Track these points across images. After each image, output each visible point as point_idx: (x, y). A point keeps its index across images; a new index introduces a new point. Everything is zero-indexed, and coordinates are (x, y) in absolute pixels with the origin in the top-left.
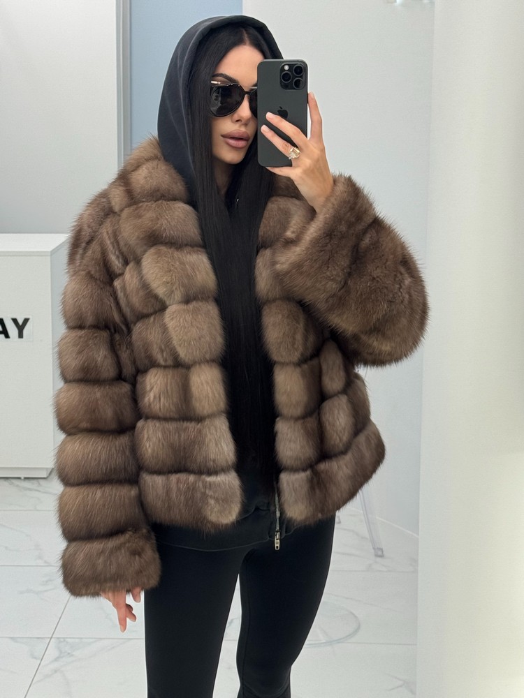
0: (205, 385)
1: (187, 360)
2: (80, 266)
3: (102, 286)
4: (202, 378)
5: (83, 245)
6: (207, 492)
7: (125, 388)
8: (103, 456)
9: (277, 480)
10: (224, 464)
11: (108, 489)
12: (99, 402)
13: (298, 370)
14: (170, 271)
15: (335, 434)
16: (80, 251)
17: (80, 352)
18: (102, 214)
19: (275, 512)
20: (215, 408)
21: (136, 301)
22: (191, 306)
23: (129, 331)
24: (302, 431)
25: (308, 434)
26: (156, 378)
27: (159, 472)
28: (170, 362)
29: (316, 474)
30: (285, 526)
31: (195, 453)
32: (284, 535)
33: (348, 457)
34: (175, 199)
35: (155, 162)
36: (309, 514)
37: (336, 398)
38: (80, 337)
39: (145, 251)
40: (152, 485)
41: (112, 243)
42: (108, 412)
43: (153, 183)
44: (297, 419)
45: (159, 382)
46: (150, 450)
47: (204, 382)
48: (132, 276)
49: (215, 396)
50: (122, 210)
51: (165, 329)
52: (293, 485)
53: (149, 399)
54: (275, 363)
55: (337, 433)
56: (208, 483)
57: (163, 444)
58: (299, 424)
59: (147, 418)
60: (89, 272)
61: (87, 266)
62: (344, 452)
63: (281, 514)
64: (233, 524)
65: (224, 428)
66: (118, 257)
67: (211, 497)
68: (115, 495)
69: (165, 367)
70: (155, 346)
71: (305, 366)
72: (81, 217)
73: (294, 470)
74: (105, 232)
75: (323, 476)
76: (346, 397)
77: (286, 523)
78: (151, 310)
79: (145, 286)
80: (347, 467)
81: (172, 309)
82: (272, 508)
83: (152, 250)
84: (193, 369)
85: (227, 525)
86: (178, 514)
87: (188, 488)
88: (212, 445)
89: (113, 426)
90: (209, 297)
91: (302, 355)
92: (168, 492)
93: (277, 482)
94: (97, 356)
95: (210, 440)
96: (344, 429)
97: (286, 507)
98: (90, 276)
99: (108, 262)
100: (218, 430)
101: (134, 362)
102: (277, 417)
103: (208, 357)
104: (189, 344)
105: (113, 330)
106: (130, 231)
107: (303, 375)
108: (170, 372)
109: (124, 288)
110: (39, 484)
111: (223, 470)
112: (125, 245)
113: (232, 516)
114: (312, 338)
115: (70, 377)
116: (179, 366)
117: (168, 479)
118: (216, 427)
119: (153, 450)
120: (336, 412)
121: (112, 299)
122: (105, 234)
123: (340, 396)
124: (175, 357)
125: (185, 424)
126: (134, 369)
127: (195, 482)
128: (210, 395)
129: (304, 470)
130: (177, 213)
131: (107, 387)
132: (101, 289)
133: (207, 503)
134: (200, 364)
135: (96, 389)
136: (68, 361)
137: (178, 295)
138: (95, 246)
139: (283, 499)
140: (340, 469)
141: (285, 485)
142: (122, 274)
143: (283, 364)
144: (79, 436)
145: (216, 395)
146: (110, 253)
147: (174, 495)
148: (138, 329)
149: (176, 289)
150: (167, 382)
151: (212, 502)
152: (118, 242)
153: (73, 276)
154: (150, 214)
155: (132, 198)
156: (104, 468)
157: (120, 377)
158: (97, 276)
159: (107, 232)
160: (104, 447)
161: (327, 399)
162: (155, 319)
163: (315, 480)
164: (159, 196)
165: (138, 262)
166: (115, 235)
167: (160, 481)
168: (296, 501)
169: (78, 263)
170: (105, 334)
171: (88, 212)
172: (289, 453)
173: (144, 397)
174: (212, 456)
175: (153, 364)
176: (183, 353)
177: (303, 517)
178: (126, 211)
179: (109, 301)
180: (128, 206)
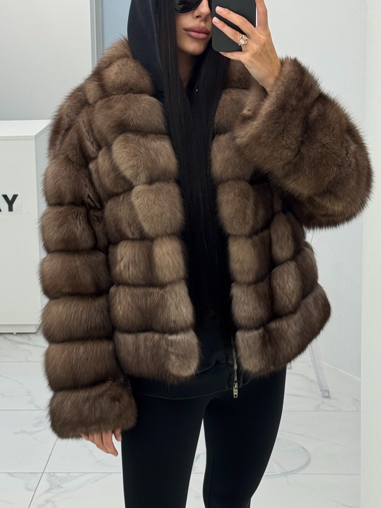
0: (166, 256)
1: (150, 234)
2: (59, 150)
3: (78, 168)
4: (163, 250)
5: (63, 132)
6: (169, 349)
7: (101, 256)
8: (84, 316)
9: (234, 336)
10: (183, 324)
11: (90, 346)
12: (79, 269)
13: (249, 241)
14: (136, 156)
15: (285, 297)
16: (60, 137)
17: (60, 226)
18: (78, 105)
19: (233, 366)
20: (175, 276)
21: (108, 181)
22: (154, 187)
23: (102, 208)
24: (254, 295)
25: (260, 297)
26: (126, 249)
27: (129, 331)
28: (137, 235)
29: (268, 332)
30: (242, 377)
31: (159, 315)
32: (242, 385)
33: (297, 316)
34: (142, 92)
35: (125, 60)
36: (262, 367)
37: (285, 264)
38: (61, 213)
39: (115, 138)
40: (124, 343)
41: (87, 131)
42: (87, 278)
43: (122, 78)
44: (249, 284)
45: (128, 252)
46: (121, 312)
47: (165, 253)
48: (104, 160)
49: (175, 266)
50: (95, 102)
51: (132, 207)
52: (247, 341)
53: (120, 268)
54: (229, 235)
55: (287, 296)
56: (170, 341)
57: (132, 307)
58: (251, 289)
59: (119, 284)
60: (67, 157)
61: (66, 150)
62: (294, 312)
63: (239, 366)
64: (192, 376)
65: (183, 293)
66: (92, 143)
67: (172, 353)
68: (97, 350)
69: (133, 240)
70: (124, 222)
71: (256, 238)
72: (61, 108)
73: (249, 328)
74: (82, 120)
75: (274, 333)
76: (294, 263)
77: (243, 375)
78: (121, 190)
79: (115, 168)
80: (296, 325)
81: (137, 189)
82: (230, 362)
83: (121, 138)
84: (155, 242)
85: (186, 378)
86: (146, 368)
87: (154, 345)
88: (173, 308)
89: (92, 289)
90: (170, 179)
91: (253, 228)
92: (137, 348)
93: (234, 340)
94: (76, 230)
95: (171, 304)
96: (293, 292)
97: (242, 361)
98: (68, 160)
99: (84, 147)
100: (178, 295)
101: (106, 235)
102: (233, 282)
103: (168, 231)
104: (152, 220)
105: (88, 207)
106: (102, 120)
107: (254, 245)
108: (137, 245)
109: (97, 171)
110: (30, 339)
111: (183, 330)
112: (98, 133)
113: (190, 369)
114: (261, 213)
115: (52, 248)
116: (145, 239)
117: (137, 338)
118: (175, 292)
119: (124, 312)
120: (286, 277)
121: (87, 180)
122: (81, 123)
123: (289, 262)
124: (141, 231)
125: (151, 290)
126: (106, 241)
127: (160, 340)
128: (171, 264)
129: (257, 328)
130: (143, 105)
131: (86, 256)
132: (78, 171)
133: (169, 358)
134: (161, 237)
135: (76, 258)
136: (51, 234)
137: (143, 177)
138: (72, 133)
139: (239, 354)
140: (290, 327)
141: (240, 342)
142: (95, 158)
143: (236, 237)
144: (62, 299)
145: (176, 264)
146: (85, 139)
147: (142, 351)
148: (109, 205)
149: (141, 172)
150: (135, 254)
151: (173, 357)
152: (92, 131)
153: (53, 159)
154: (119, 105)
155: (105, 92)
156: (85, 326)
157: (95, 248)
158: (74, 159)
159: (83, 121)
160: (84, 308)
161: (277, 266)
162: (124, 198)
163: (267, 338)
164: (128, 89)
165: (109, 147)
166: (90, 124)
167: (131, 339)
168: (250, 356)
169: (57, 147)
170: (82, 210)
171: (67, 104)
172: (243, 314)
173: (116, 266)
174: (173, 318)
175: (123, 237)
176: (147, 227)
177: (257, 370)
178: (99, 103)
179: (85, 182)
180: (101, 98)
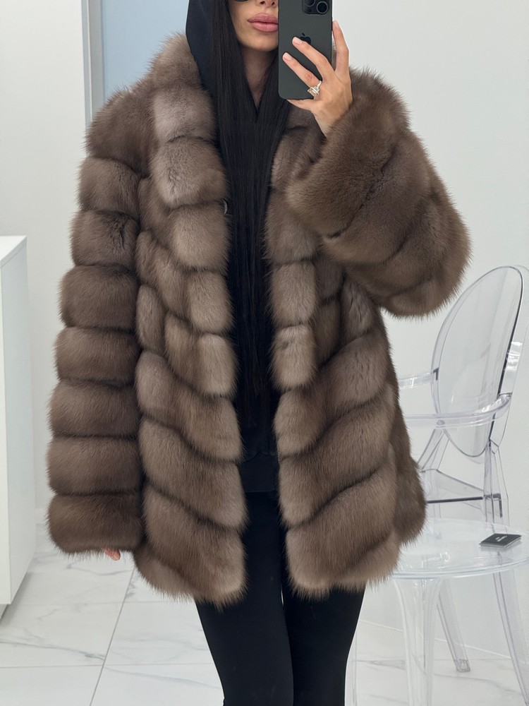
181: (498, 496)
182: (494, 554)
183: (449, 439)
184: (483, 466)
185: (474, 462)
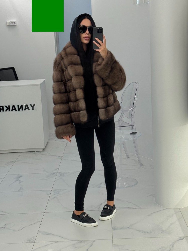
5: (58, 64)
6: (80, 115)
8: (64, 108)
11: (66, 115)
16: (57, 66)
21: (68, 77)
22: (76, 77)
24: (103, 100)
29: (106, 109)
30: (100, 122)
33: (113, 107)
34: (75, 55)
35: (71, 47)
36: (105, 118)
38: (58, 84)
41: (64, 64)
42: (65, 99)
43: (70, 51)
44: (102, 98)
48: (67, 71)
50: (64, 57)
52: (102, 111)
54: (97, 86)
60: (59, 70)
62: (112, 105)
65: (83, 101)
66: (65, 67)
71: (103, 87)
73: (102, 108)
75: (108, 110)
76: (112, 95)
81: (73, 78)
86: (77, 120)
91: (102, 84)
95: (80, 104)
96: (112, 101)
99: (63, 68)
101: (69, 89)
106: (66, 61)
109: (66, 74)
111: (83, 110)
115: (56, 92)
118: (81, 101)
120: (111, 97)
122: (62, 62)
126: (69, 91)
127: (79, 113)
129: (104, 108)
130: (75, 57)
131: (64, 94)
132: (61, 74)
133: (80, 117)
135: (62, 94)
136: (55, 89)
138: (60, 65)
140: (111, 109)
141: (100, 112)
142: (65, 71)
143: (99, 86)
144: (59, 104)
146: (63, 66)
147: (76, 117)
154: (70, 57)
155: (67, 55)
157: (65, 92)
158: (61, 71)
160: (64, 106)
163: (106, 111)
164: (72, 54)
169: (56, 68)
170: (63, 83)
172: (100, 105)
179: (63, 77)
180: (66, 56)
181: (134, 125)
182: (133, 136)
183: (124, 115)
184: (131, 120)
185: (129, 119)
